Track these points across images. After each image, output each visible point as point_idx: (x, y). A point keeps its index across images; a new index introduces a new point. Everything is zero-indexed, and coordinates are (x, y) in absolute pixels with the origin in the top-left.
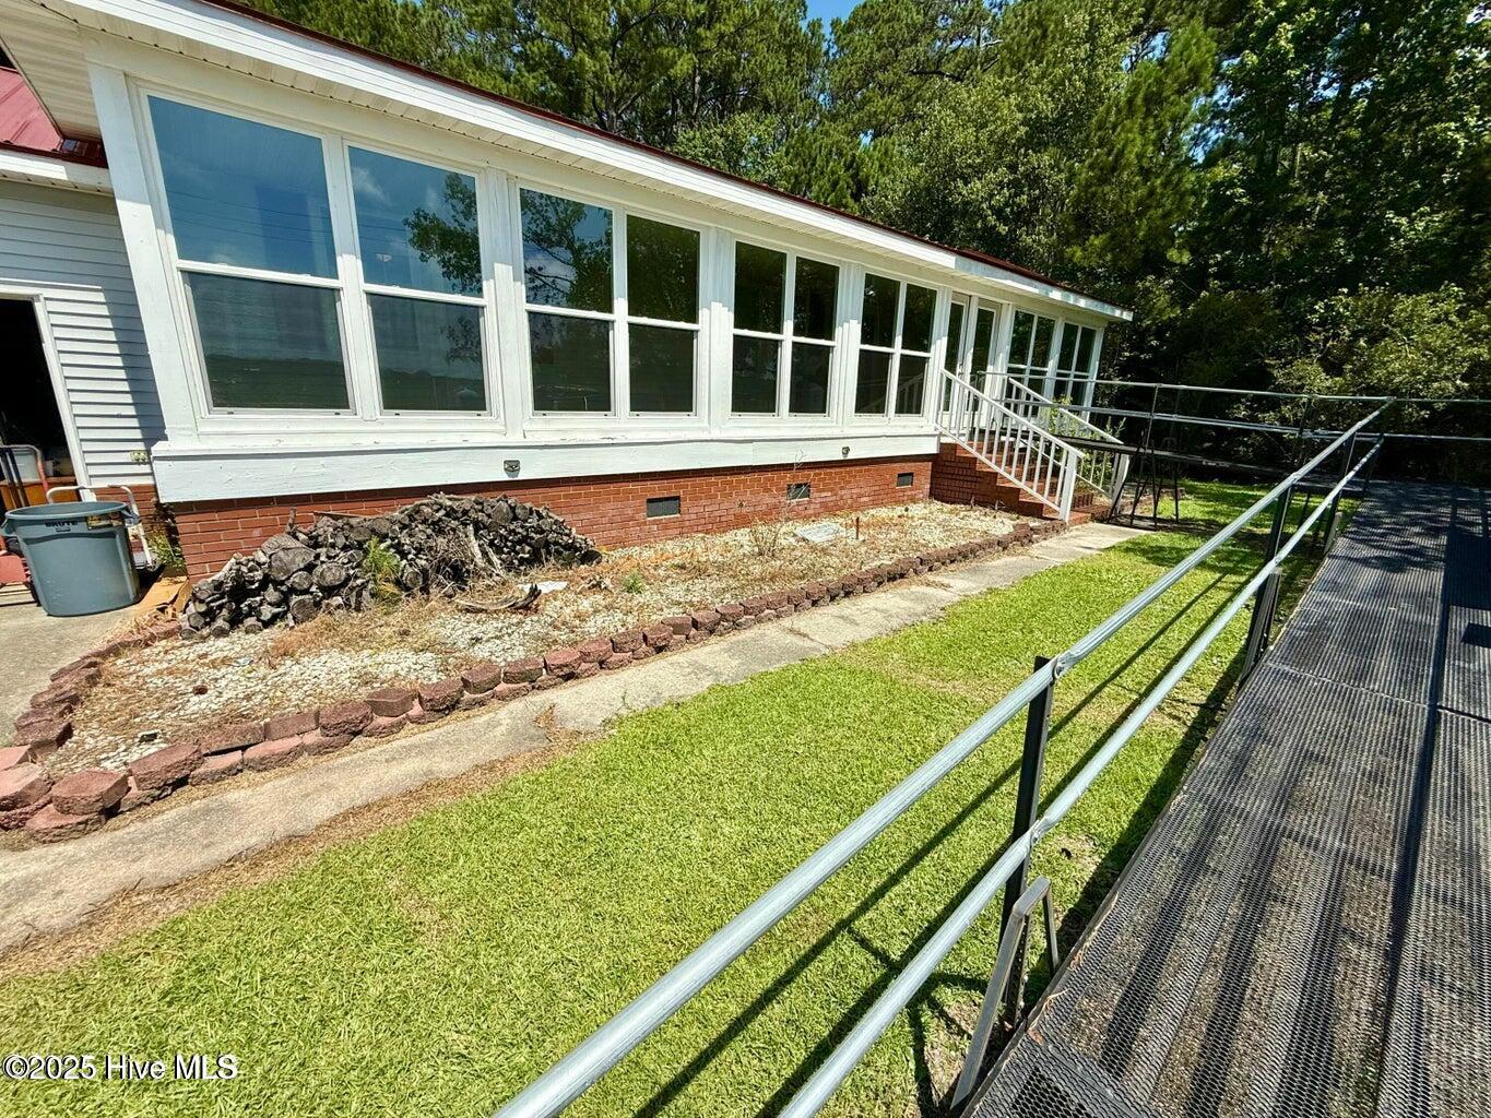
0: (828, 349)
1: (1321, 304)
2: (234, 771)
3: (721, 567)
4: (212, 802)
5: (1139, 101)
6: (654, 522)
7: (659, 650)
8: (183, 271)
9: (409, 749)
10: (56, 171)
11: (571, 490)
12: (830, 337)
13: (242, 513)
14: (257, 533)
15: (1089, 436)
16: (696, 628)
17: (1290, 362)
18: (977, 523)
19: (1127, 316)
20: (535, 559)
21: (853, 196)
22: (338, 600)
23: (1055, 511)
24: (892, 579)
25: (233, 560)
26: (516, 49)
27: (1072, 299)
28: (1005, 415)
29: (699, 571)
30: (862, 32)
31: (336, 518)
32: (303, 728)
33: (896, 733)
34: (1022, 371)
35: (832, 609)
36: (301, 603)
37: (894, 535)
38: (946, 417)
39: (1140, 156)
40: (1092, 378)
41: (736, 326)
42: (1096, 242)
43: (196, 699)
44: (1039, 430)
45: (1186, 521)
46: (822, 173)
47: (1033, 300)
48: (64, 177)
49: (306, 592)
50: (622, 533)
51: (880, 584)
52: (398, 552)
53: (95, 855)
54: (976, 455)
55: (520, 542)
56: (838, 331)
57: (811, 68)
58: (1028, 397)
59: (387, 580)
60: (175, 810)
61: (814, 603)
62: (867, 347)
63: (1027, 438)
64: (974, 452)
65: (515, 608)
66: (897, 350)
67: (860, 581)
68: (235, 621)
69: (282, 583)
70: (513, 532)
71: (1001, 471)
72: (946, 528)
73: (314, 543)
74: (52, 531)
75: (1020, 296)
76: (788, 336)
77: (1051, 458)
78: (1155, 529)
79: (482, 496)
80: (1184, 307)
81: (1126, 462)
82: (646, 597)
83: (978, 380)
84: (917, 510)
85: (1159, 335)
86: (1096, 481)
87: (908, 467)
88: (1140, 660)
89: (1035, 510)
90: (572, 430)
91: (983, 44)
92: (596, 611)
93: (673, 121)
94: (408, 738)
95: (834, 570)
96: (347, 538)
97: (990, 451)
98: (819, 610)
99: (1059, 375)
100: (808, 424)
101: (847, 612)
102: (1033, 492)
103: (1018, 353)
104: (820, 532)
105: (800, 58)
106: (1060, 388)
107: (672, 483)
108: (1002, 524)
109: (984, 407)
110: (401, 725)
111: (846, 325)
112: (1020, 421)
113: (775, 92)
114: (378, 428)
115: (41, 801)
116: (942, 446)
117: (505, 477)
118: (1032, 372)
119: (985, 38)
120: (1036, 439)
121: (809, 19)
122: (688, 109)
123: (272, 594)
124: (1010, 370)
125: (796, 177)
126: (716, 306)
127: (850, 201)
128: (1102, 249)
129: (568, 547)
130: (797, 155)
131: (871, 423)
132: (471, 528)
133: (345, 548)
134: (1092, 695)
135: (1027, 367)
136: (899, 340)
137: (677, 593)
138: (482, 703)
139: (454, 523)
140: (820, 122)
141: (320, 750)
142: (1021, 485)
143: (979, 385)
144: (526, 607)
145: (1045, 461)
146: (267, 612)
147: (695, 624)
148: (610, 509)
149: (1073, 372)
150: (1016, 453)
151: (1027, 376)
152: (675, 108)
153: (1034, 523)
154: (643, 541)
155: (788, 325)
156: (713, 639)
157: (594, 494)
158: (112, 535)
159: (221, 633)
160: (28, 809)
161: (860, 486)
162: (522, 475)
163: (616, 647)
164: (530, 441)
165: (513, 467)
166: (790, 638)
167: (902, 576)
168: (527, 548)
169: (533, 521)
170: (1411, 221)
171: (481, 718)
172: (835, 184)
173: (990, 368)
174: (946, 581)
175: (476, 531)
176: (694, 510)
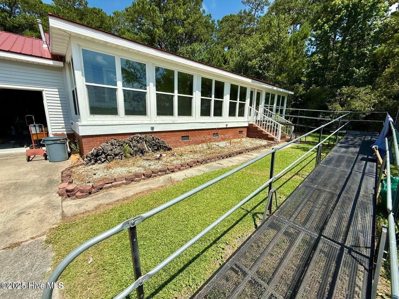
0: (222, 101)
1: (339, 90)
2: (110, 187)
3: (200, 152)
4: (108, 192)
5: (292, 42)
6: (183, 142)
7: (191, 167)
8: (86, 85)
9: (144, 184)
10: (51, 62)
11: (165, 134)
12: (223, 98)
13: (96, 138)
14: (98, 143)
15: (285, 122)
16: (198, 163)
17: (332, 104)
18: (258, 142)
19: (293, 93)
20: (158, 150)
21: (224, 63)
22: (117, 157)
23: (277, 139)
24: (240, 153)
25: (94, 148)
26: (138, 27)
27: (279, 89)
28: (264, 117)
29: (195, 152)
30: (225, 23)
31: (115, 139)
32: (122, 180)
33: (244, 180)
34: (268, 106)
35: (227, 159)
36: (110, 157)
37: (239, 145)
38: (250, 118)
39: (293, 55)
40: (285, 108)
41: (201, 96)
42: (284, 75)
43: (94, 176)
44: (272, 120)
45: (308, 142)
46: (216, 57)
47: (270, 89)
48: (52, 64)
49: (111, 155)
50: (176, 144)
51: (237, 154)
52: (130, 147)
53: (90, 200)
54: (258, 126)
55: (154, 146)
56: (224, 97)
57: (212, 32)
58: (269, 112)
59: (128, 153)
60: (101, 194)
61: (223, 158)
62: (231, 101)
63: (269, 122)
64: (257, 126)
65: (156, 159)
66: (238, 101)
67: (233, 154)
68: (96, 161)
69: (106, 153)
70: (153, 143)
71: (264, 130)
72: (251, 143)
73: (112, 145)
74: (53, 142)
75: (267, 89)
76: (213, 98)
77: (275, 127)
78: (300, 143)
79: (147, 135)
80: (306, 91)
81: (293, 128)
82: (185, 157)
83: (257, 108)
84: (244, 139)
85: (301, 98)
86: (286, 132)
87: (241, 129)
88: (296, 168)
89: (272, 139)
90: (165, 120)
91: (255, 27)
92: (174, 160)
93: (178, 44)
94: (142, 182)
95: (226, 151)
96: (119, 144)
97: (261, 126)
98: (224, 160)
99: (277, 107)
100: (218, 119)
101: (230, 160)
102: (271, 135)
103: (267, 102)
104: (222, 144)
105: (209, 29)
106: (277, 111)
107: (187, 133)
108: (264, 142)
109: (259, 115)
110: (140, 180)
111: (226, 96)
112: (267, 118)
113: (204, 38)
114: (123, 119)
115: (77, 191)
116: (249, 124)
117: (151, 131)
118: (270, 107)
119: (256, 25)
120: (272, 122)
121: (212, 20)
122: (181, 42)
123: (103, 156)
124: (265, 106)
125: (209, 58)
126: (197, 92)
127: (223, 65)
128: (285, 77)
129: (165, 147)
130: (209, 53)
131: (232, 119)
132: (144, 142)
133: (119, 146)
134: (285, 174)
135: (269, 105)
136: (238, 99)
137: (191, 156)
138: (156, 176)
139: (141, 141)
140: (215, 45)
141: (126, 184)
142: (268, 133)
143: (258, 110)
144: (159, 159)
145: (274, 128)
146: (103, 160)
147: (198, 162)
148: (173, 139)
149: (280, 107)
150: (267, 126)
151: (269, 108)
152: (178, 41)
153: (272, 142)
154: (181, 146)
155: (213, 96)
156: (202, 165)
157: (170, 135)
158: (64, 144)
159: (93, 164)
160: (74, 192)
161: (230, 134)
162: (155, 130)
163: (182, 166)
164: (156, 122)
165: (152, 128)
166: (219, 165)
167: (242, 153)
168: (156, 147)
169: (157, 141)
170: (359, 70)
171: (156, 179)
172: (219, 61)
173: (260, 106)
174: (252, 154)
175: (146, 142)
176: (192, 139)
